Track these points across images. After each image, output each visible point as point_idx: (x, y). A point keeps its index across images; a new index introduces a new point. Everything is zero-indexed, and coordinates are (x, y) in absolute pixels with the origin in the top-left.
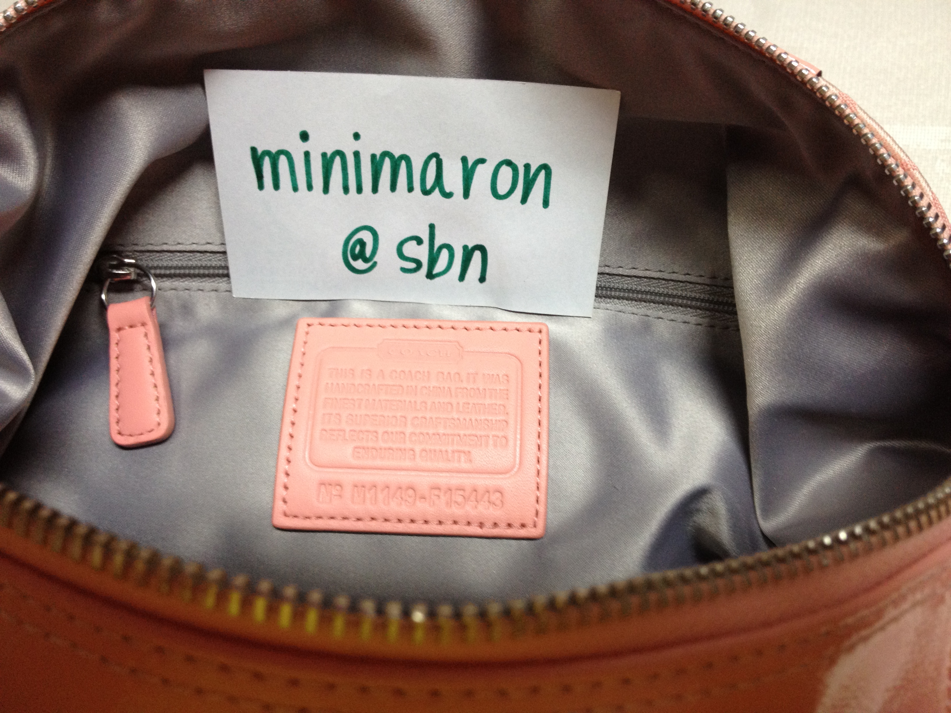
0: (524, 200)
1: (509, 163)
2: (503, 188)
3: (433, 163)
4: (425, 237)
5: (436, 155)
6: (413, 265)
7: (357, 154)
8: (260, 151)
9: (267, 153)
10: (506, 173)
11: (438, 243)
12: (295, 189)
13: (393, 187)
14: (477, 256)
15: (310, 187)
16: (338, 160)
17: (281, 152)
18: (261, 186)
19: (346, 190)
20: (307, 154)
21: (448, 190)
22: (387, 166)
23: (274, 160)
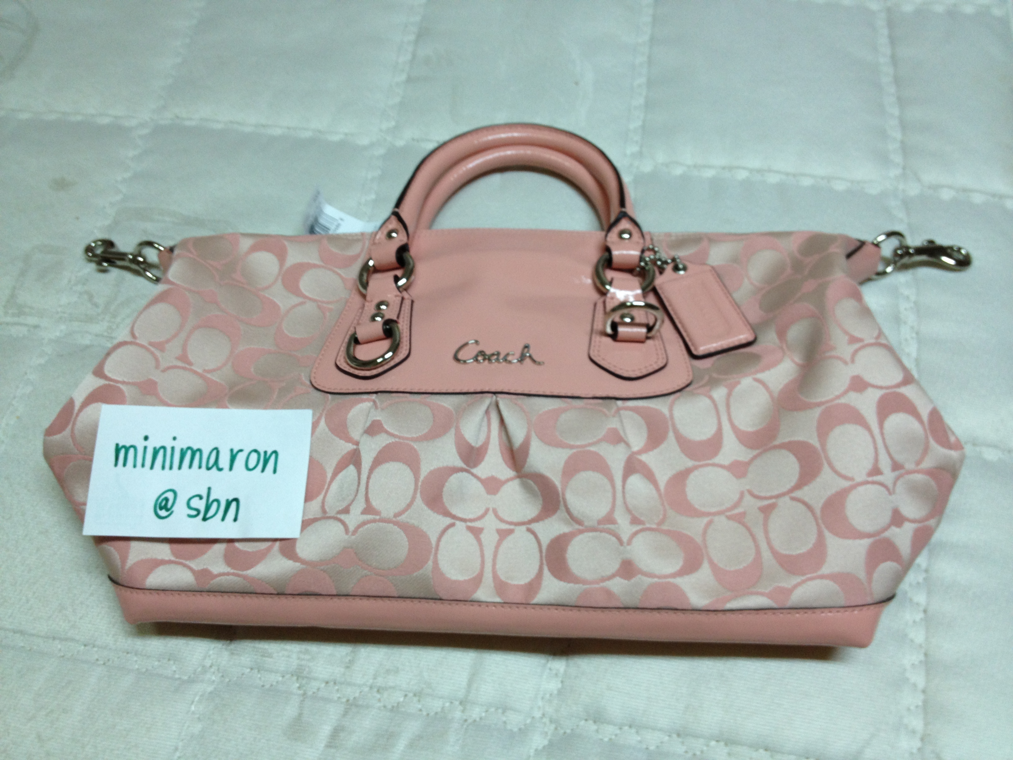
0: (263, 470)
1: (256, 451)
2: (252, 464)
3: (214, 453)
4: (205, 495)
5: (216, 449)
6: (194, 513)
7: (173, 448)
8: (120, 445)
9: (124, 447)
10: (254, 456)
11: (211, 499)
12: (135, 466)
13: (190, 466)
14: (234, 504)
15: (143, 465)
16: (161, 452)
17: (132, 446)
18: (116, 465)
19: (163, 467)
20: (145, 448)
21: (221, 466)
22: (189, 454)
23: (127, 449)
